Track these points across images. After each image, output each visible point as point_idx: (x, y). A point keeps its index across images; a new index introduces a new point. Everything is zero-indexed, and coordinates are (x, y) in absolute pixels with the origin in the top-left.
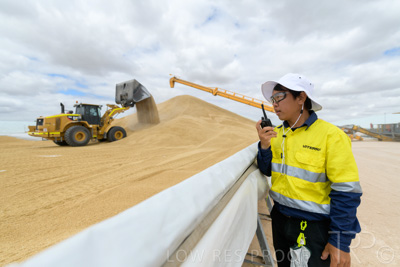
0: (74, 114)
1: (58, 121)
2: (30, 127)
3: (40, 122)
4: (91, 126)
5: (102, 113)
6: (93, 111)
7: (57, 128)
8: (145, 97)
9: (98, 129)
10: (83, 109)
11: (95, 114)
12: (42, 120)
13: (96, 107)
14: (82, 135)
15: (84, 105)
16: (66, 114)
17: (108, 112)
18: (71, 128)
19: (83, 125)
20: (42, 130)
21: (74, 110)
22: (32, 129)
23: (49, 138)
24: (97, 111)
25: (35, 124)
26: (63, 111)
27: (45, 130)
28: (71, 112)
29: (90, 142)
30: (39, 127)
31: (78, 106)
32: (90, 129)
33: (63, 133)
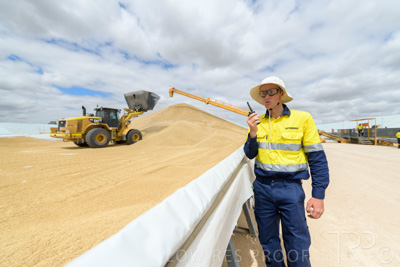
0: (94, 117)
1: (80, 123)
2: (52, 129)
3: (62, 124)
4: (111, 129)
5: (120, 116)
7: (79, 130)
9: (117, 132)
10: (103, 113)
11: (114, 117)
12: (64, 122)
13: (116, 111)
14: (102, 138)
15: (104, 109)
16: (87, 117)
17: (125, 117)
18: (92, 131)
19: (103, 127)
20: (64, 131)
21: (94, 113)
22: (54, 131)
23: (71, 139)
24: (116, 115)
25: (57, 126)
26: (85, 114)
27: (67, 132)
28: (92, 115)
30: (61, 129)
31: (98, 110)
32: (110, 131)
33: (84, 135)
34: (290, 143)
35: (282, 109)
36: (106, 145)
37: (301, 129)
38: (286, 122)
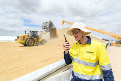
0: (29, 35)
1: (24, 37)
2: (15, 39)
3: (18, 37)
4: (35, 39)
5: (38, 34)
6: (35, 33)
7: (24, 39)
8: (53, 27)
9: (37, 40)
10: (32, 33)
11: (36, 35)
12: (19, 37)
13: (37, 32)
14: (32, 42)
15: (33, 31)
16: (27, 35)
17: (40, 34)
18: (28, 40)
19: (32, 38)
21: (29, 33)
23: (22, 43)
24: (37, 34)
26: (26, 33)
27: (20, 40)
28: (28, 34)
29: (34, 45)
30: (18, 39)
31: (31, 32)
32: (34, 40)
33: (25, 42)
34: (88, 61)
35: (86, 39)
36: (33, 46)
37: (95, 53)
38: (88, 48)
